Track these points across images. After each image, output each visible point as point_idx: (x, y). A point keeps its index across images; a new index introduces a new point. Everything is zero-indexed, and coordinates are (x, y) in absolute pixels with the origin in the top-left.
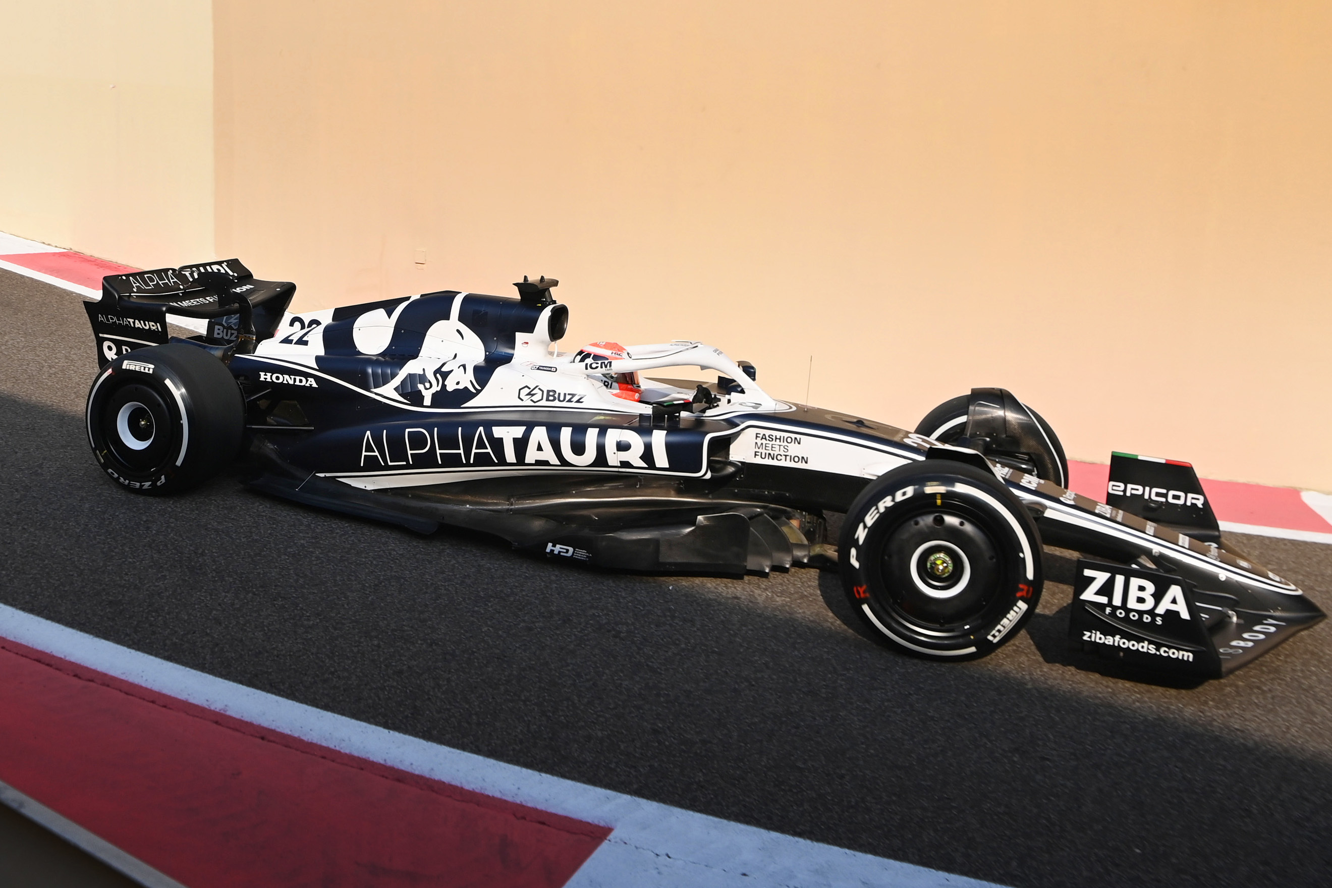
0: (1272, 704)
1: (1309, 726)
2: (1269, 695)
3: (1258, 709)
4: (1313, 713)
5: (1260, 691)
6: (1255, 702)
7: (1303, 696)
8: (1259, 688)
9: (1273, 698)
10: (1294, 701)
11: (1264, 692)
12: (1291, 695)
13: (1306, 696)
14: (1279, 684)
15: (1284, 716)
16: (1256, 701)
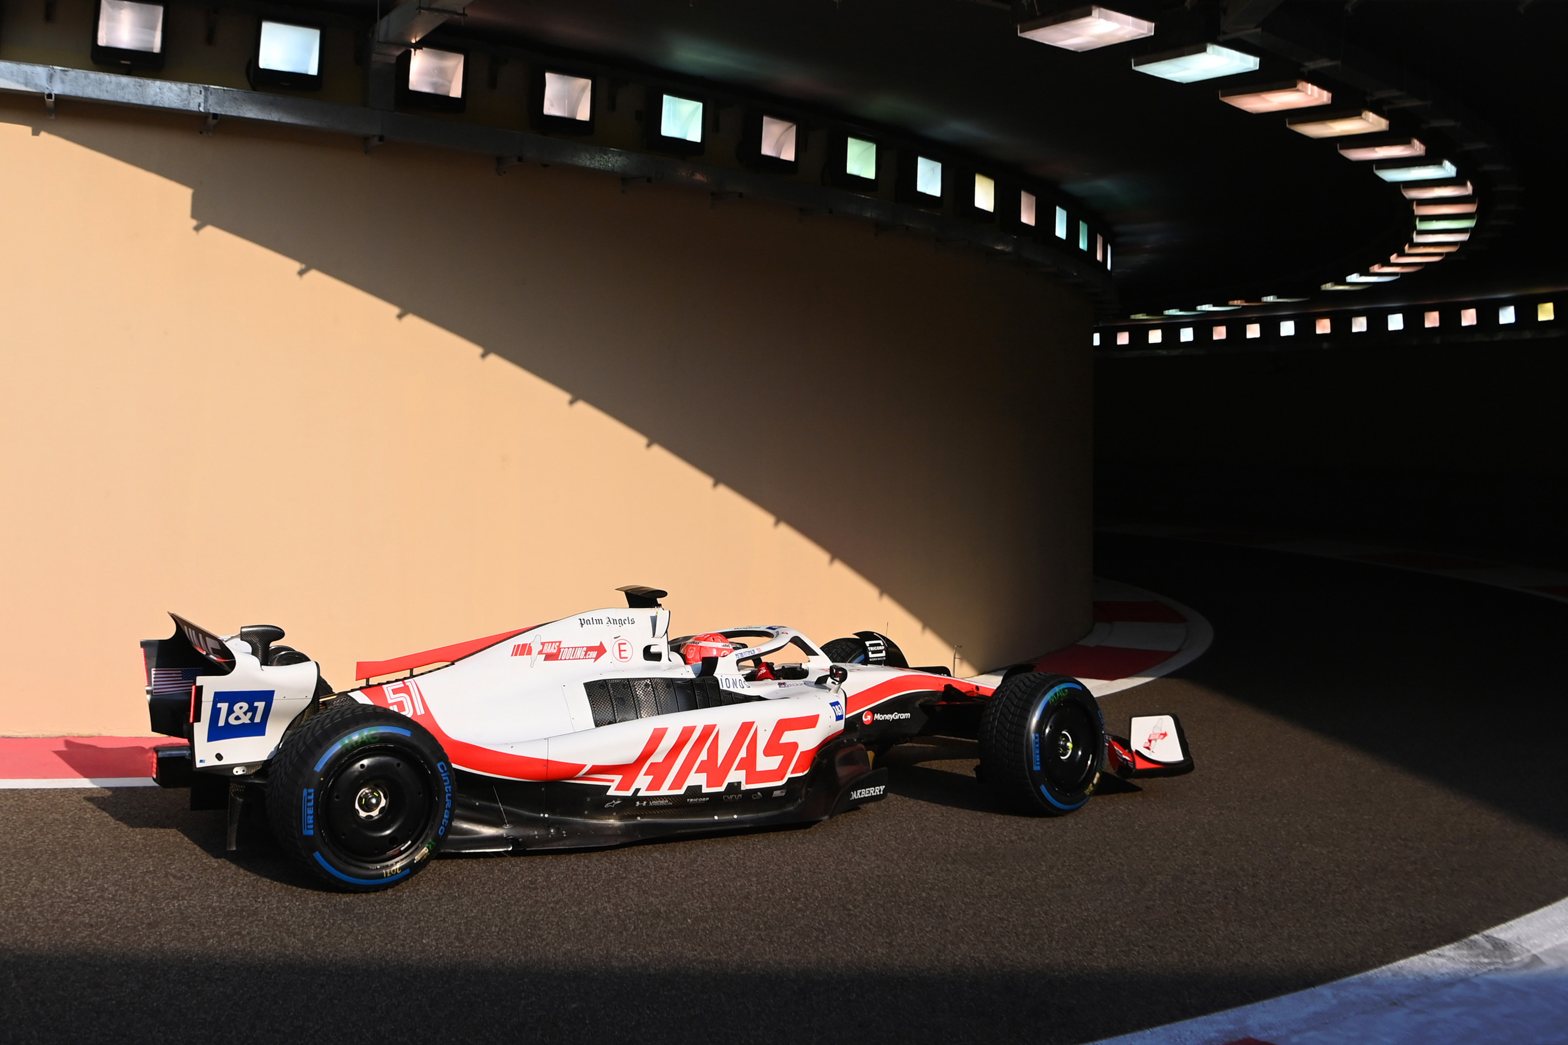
0: (250, 947)
1: (282, 959)
2: (248, 939)
3: (237, 954)
4: (285, 947)
5: (239, 937)
6: (235, 949)
7: (277, 932)
8: (239, 933)
9: (251, 940)
10: (269, 939)
11: (243, 936)
12: (268, 934)
13: (280, 932)
14: (257, 926)
15: (260, 956)
16: (236, 947)
